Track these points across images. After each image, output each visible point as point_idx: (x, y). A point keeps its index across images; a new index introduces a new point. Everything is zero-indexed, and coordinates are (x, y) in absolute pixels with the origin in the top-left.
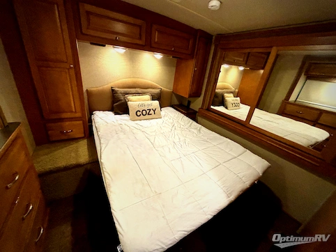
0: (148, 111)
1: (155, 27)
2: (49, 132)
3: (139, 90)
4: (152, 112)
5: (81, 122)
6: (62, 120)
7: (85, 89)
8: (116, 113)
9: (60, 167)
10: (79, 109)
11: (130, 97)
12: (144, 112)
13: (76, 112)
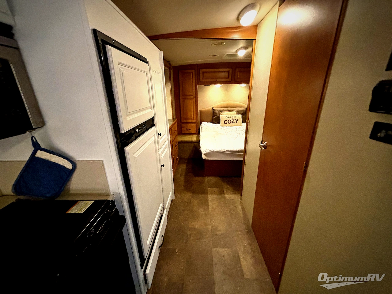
0: (232, 121)
1: (237, 70)
2: (182, 129)
3: (229, 109)
4: (235, 121)
5: (195, 125)
6: (187, 123)
7: (199, 110)
8: (214, 123)
9: (185, 141)
10: (195, 118)
11: (223, 113)
12: (229, 122)
13: (193, 120)
